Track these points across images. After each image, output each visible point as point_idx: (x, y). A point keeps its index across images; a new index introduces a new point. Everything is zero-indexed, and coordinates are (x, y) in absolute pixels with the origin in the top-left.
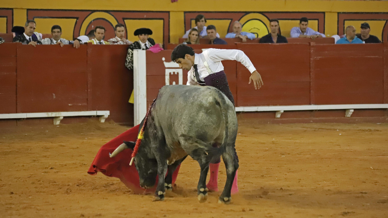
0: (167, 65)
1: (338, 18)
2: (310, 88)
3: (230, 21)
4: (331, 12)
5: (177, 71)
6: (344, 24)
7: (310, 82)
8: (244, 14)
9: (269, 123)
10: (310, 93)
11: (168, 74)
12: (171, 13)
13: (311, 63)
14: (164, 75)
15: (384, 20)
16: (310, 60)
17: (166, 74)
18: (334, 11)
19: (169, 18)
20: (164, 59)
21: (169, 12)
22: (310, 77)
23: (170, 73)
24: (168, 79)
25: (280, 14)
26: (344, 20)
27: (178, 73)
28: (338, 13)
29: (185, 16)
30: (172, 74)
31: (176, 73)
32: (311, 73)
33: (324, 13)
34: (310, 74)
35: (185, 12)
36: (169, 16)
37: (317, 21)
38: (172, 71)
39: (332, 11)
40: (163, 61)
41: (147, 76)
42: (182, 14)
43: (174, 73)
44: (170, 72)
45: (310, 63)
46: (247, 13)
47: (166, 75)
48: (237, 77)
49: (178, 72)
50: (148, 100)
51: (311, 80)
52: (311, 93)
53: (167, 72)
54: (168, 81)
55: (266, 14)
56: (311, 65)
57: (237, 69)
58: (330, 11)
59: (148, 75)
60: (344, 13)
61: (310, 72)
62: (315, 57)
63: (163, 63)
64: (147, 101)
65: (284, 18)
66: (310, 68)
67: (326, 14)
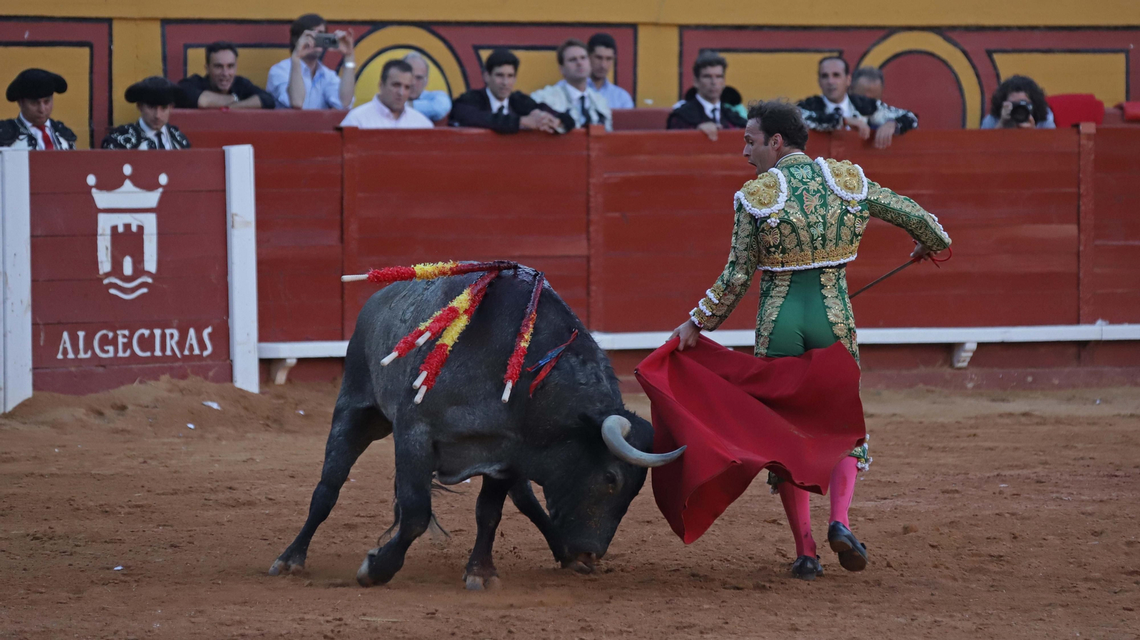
0: (102, 199)
1: (681, 44)
2: (588, 277)
4: (656, 24)
5: (135, 219)
7: (588, 259)
8: (367, 28)
10: (588, 294)
11: (108, 232)
12: (116, 26)
13: (592, 193)
14: (93, 235)
16: (588, 184)
17: (100, 231)
18: (669, 20)
19: (111, 41)
20: (91, 180)
21: (109, 21)
22: (589, 239)
23: (114, 228)
24: (107, 249)
25: (487, 30)
27: (141, 228)
28: (683, 28)
29: (163, 36)
30: (121, 229)
31: (134, 229)
32: (592, 229)
33: (634, 26)
34: (588, 232)
35: (165, 22)
36: (110, 35)
38: (120, 220)
39: (662, 21)
40: (91, 187)
41: (33, 236)
42: (156, 29)
43: (128, 226)
44: (114, 223)
45: (588, 196)
46: (377, 25)
47: (101, 235)
48: (342, 239)
49: (140, 224)
50: (38, 320)
51: (593, 251)
52: (593, 294)
53: (105, 223)
54: (107, 254)
55: (442, 31)
56: (592, 200)
57: (342, 213)
58: (652, 20)
59: (39, 232)
60: (698, 27)
61: (588, 223)
62: (605, 176)
63: (90, 193)
64: (35, 324)
66: (588, 212)
67: (642, 32)
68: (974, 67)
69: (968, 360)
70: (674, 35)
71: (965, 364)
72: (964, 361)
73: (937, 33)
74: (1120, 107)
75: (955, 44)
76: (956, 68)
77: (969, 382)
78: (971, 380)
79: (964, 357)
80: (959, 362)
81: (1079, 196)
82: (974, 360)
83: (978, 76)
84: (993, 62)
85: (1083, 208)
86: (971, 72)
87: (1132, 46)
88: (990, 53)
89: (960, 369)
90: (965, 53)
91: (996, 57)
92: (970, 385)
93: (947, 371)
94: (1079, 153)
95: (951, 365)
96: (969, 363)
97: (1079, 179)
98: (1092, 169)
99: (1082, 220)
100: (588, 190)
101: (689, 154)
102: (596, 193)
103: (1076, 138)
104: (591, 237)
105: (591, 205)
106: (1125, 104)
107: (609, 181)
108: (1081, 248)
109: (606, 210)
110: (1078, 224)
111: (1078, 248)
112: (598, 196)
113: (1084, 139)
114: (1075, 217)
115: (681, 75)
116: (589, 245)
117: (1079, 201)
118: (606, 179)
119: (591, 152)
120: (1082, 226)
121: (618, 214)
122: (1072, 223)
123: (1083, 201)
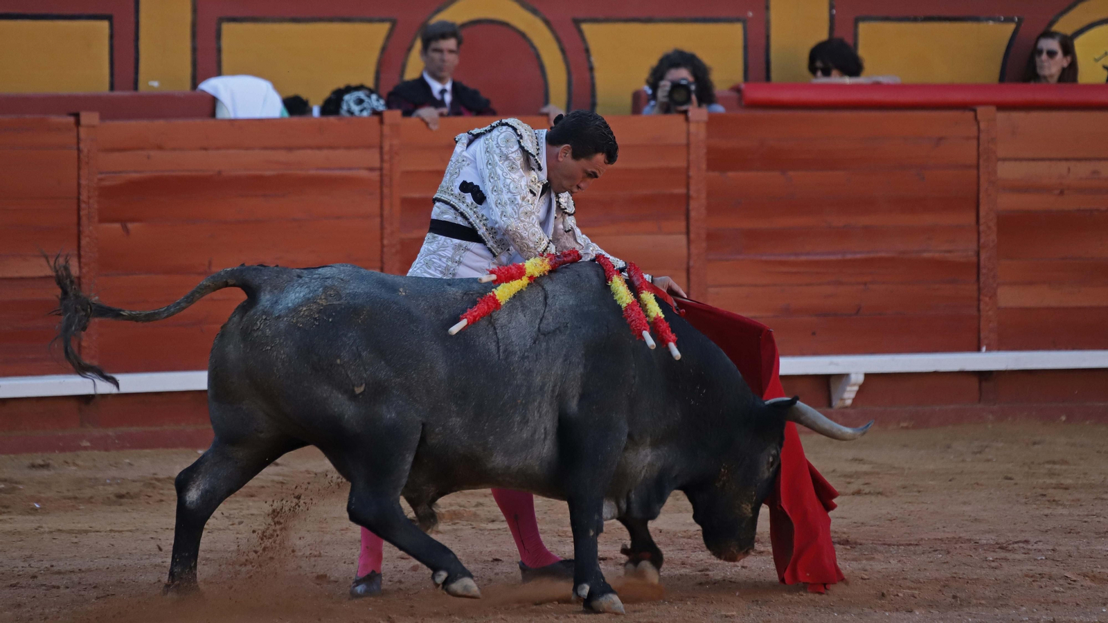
68: (558, 41)
74: (737, 89)
75: (535, 12)
76: (536, 41)
81: (687, 197)
83: (563, 52)
84: (580, 32)
85: (693, 214)
86: (555, 47)
87: (750, 14)
88: (577, 23)
90: (547, 23)
91: (585, 27)
94: (688, 145)
97: (688, 177)
98: (704, 166)
99: (692, 229)
100: (79, 193)
101: (205, 149)
102: (89, 198)
103: (684, 125)
104: (82, 253)
105: (82, 213)
106: (743, 86)
107: (107, 183)
108: (692, 263)
109: (102, 220)
110: (688, 233)
111: (688, 263)
112: (91, 201)
113: (693, 128)
114: (683, 224)
115: (194, 50)
116: (80, 262)
117: (688, 204)
118: (101, 180)
119: (82, 146)
120: (692, 236)
121: (117, 226)
122: (681, 233)
123: (693, 204)
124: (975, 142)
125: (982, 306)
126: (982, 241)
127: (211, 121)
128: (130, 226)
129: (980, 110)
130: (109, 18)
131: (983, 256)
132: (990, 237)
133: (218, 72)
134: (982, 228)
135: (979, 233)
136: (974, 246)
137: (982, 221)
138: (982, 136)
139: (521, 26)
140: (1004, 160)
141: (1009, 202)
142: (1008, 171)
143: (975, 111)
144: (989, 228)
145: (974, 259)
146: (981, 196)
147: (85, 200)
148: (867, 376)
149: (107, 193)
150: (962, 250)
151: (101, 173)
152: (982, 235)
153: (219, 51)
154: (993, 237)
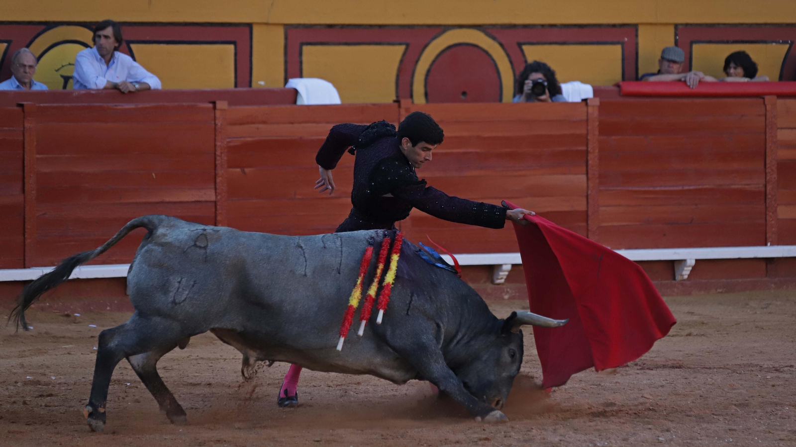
1: (286, 38)
3: (5, 45)
4: (267, 24)
6: (301, 54)
8: (43, 27)
9: (108, 308)
13: (218, 153)
15: (400, 44)
16: (215, 146)
18: (276, 22)
22: (216, 189)
25: (137, 28)
26: (302, 44)
28: (287, 27)
32: (218, 180)
33: (250, 26)
34: (215, 183)
37: (232, 47)
39: (271, 21)
45: (215, 154)
46: (50, 25)
48: (23, 191)
51: (219, 198)
56: (218, 158)
57: (24, 170)
58: (264, 21)
60: (300, 26)
61: (216, 176)
62: (229, 140)
65: (148, 38)
66: (215, 167)
67: (256, 30)
68: (508, 55)
69: (505, 277)
70: (281, 32)
71: (503, 281)
72: (502, 278)
73: (480, 30)
74: (618, 85)
75: (494, 38)
76: (495, 56)
77: (506, 294)
78: (508, 292)
79: (503, 274)
80: (498, 279)
81: (587, 152)
82: (509, 278)
83: (511, 62)
84: (522, 51)
85: (590, 162)
86: (506, 59)
87: (626, 39)
88: (520, 45)
89: (499, 284)
90: (501, 45)
91: (525, 47)
92: (506, 297)
93: (489, 286)
94: (587, 120)
95: (492, 282)
96: (506, 279)
97: (587, 139)
98: (597, 133)
99: (589, 171)
100: (215, 151)
101: (292, 123)
102: (221, 153)
103: (585, 109)
104: (217, 187)
105: (217, 162)
106: (621, 83)
107: (231, 144)
108: (589, 192)
109: (229, 167)
110: (587, 174)
111: (587, 192)
112: (223, 155)
113: (590, 110)
114: (584, 169)
115: (286, 62)
116: (216, 193)
117: (587, 156)
118: (229, 142)
119: (217, 122)
120: (590, 176)
121: (238, 170)
122: (583, 174)
123: (590, 156)
124: (763, 118)
125: (768, 218)
126: (768, 178)
127: (294, 106)
128: (247, 170)
129: (767, 98)
130: (234, 43)
131: (769, 188)
132: (773, 176)
133: (301, 76)
134: (767, 171)
135: (766, 173)
136: (763, 181)
137: (767, 166)
138: (768, 114)
139: (485, 47)
140: (782, 128)
141: (784, 154)
142: (783, 135)
143: (764, 99)
144: (772, 170)
145: (763, 189)
146: (767, 150)
147: (219, 154)
148: (697, 261)
149: (232, 150)
150: (755, 184)
151: (230, 138)
152: (768, 175)
153: (301, 63)
154: (775, 176)
